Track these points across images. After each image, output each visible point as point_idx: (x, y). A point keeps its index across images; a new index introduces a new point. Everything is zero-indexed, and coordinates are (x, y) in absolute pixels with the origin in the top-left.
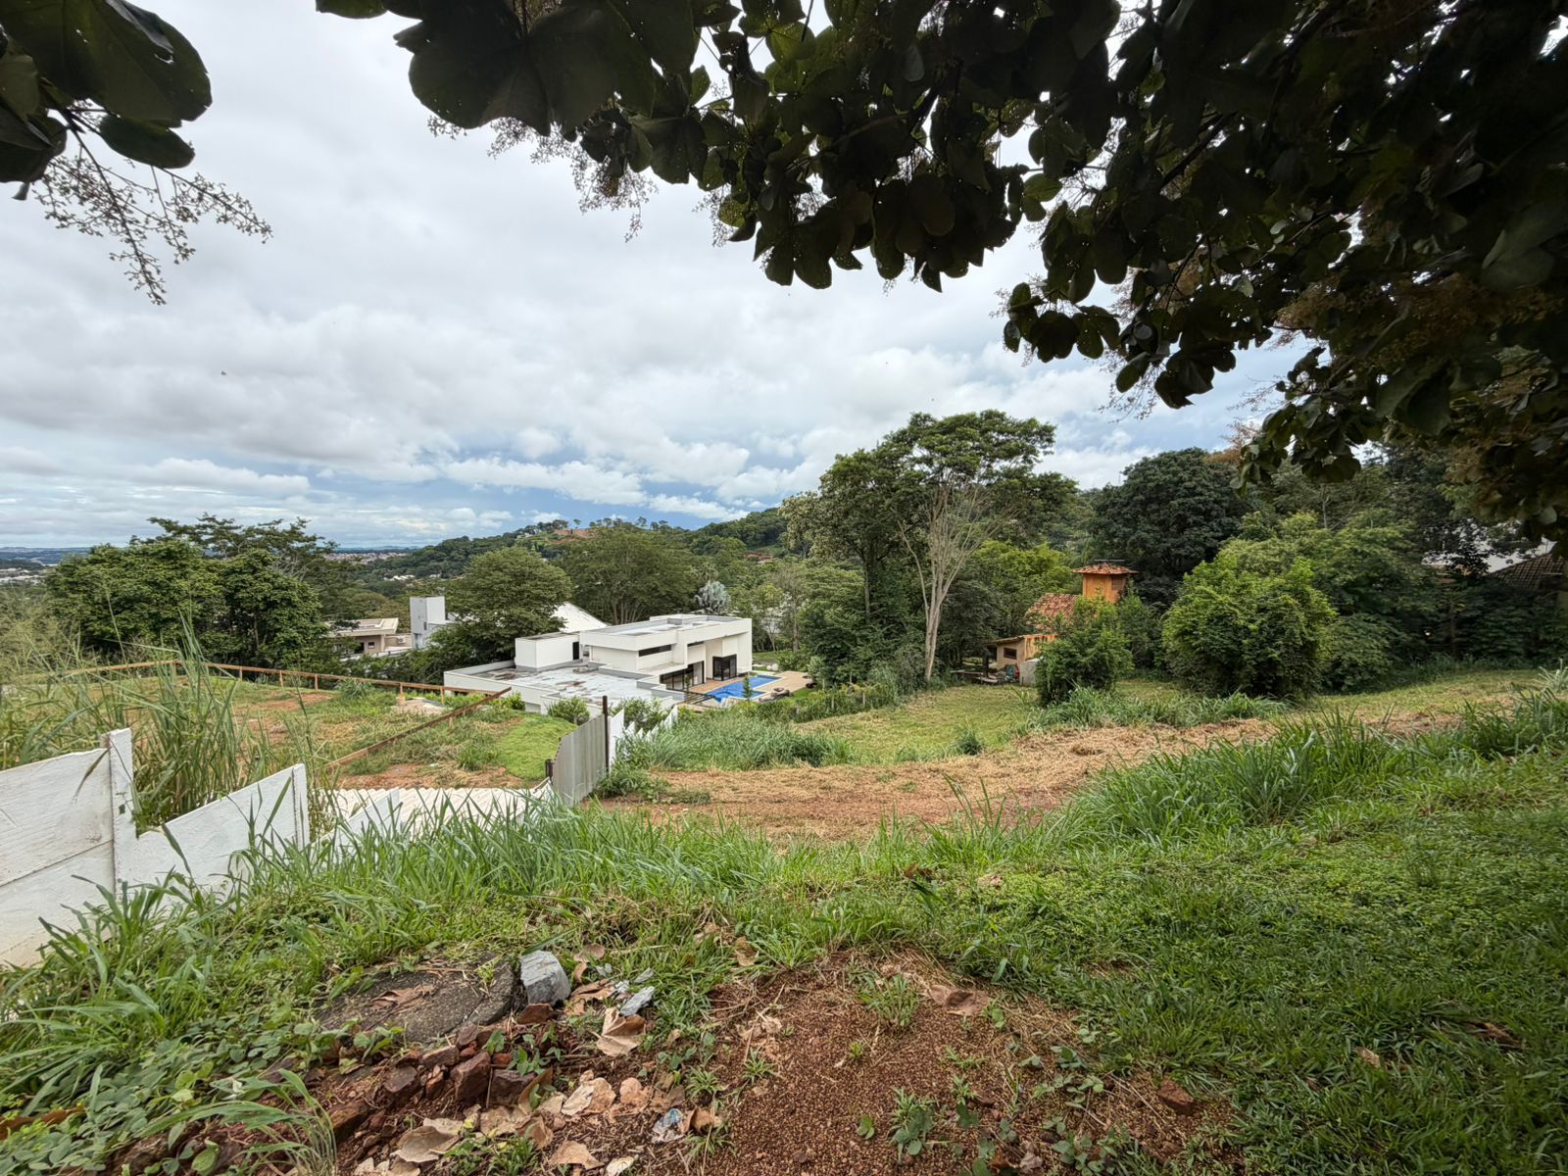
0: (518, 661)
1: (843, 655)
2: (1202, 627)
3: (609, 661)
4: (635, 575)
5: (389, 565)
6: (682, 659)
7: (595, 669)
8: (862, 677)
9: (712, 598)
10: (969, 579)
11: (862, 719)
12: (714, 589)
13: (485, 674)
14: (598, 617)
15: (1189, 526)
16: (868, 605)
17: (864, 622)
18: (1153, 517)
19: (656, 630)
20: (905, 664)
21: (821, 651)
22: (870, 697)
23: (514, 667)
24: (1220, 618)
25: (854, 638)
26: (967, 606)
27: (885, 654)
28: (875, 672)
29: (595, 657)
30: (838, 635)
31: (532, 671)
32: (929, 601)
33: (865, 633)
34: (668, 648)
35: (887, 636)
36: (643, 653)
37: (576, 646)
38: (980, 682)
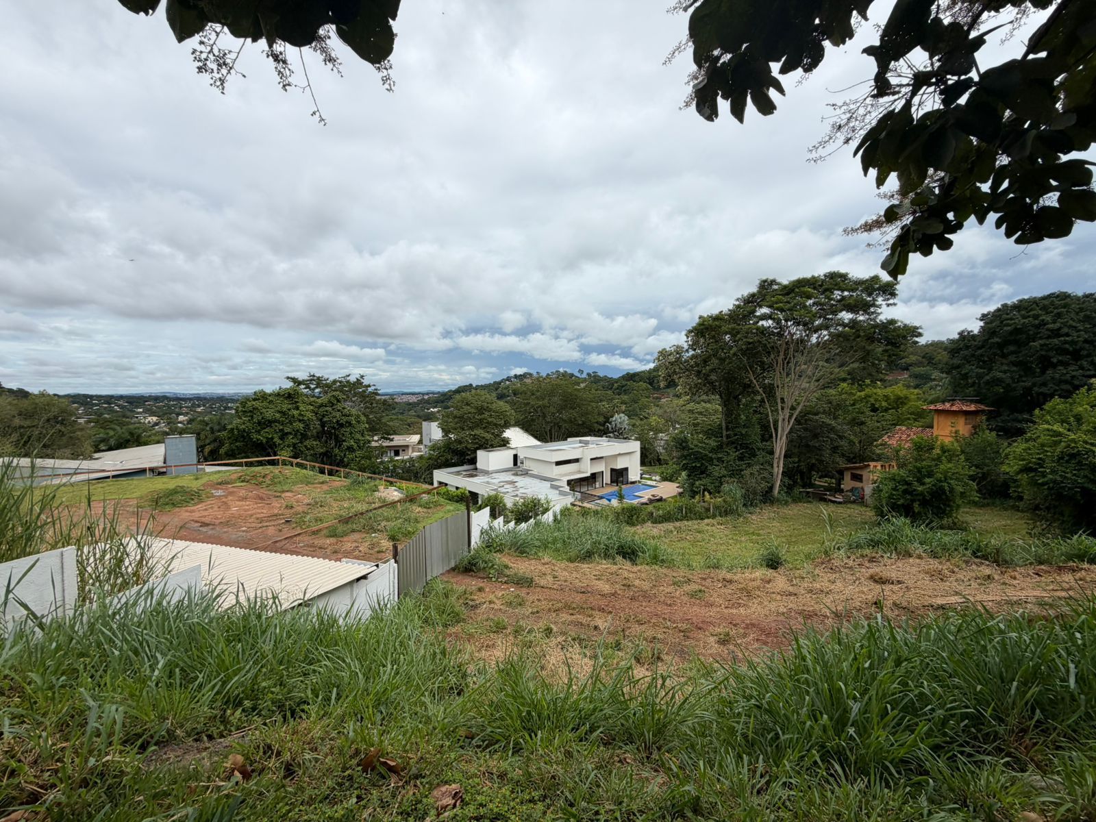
0: (479, 465)
1: (703, 472)
2: (1049, 464)
3: (536, 469)
4: (561, 409)
5: (428, 402)
6: (587, 470)
7: (526, 473)
8: (716, 491)
9: (618, 425)
10: (816, 414)
11: (708, 525)
12: (620, 419)
13: (458, 473)
14: (536, 437)
15: (1054, 366)
16: (725, 433)
17: (720, 447)
18: (1012, 358)
19: (570, 448)
20: (752, 482)
21: (685, 468)
22: (717, 508)
23: (476, 469)
24: (1073, 456)
25: (711, 459)
26: (816, 436)
27: (736, 473)
28: (726, 487)
29: (527, 465)
30: (698, 457)
31: (486, 473)
32: (776, 430)
33: (720, 456)
34: (577, 460)
35: (741, 458)
36: (558, 463)
37: (515, 457)
38: (825, 500)
